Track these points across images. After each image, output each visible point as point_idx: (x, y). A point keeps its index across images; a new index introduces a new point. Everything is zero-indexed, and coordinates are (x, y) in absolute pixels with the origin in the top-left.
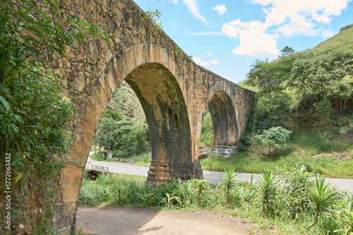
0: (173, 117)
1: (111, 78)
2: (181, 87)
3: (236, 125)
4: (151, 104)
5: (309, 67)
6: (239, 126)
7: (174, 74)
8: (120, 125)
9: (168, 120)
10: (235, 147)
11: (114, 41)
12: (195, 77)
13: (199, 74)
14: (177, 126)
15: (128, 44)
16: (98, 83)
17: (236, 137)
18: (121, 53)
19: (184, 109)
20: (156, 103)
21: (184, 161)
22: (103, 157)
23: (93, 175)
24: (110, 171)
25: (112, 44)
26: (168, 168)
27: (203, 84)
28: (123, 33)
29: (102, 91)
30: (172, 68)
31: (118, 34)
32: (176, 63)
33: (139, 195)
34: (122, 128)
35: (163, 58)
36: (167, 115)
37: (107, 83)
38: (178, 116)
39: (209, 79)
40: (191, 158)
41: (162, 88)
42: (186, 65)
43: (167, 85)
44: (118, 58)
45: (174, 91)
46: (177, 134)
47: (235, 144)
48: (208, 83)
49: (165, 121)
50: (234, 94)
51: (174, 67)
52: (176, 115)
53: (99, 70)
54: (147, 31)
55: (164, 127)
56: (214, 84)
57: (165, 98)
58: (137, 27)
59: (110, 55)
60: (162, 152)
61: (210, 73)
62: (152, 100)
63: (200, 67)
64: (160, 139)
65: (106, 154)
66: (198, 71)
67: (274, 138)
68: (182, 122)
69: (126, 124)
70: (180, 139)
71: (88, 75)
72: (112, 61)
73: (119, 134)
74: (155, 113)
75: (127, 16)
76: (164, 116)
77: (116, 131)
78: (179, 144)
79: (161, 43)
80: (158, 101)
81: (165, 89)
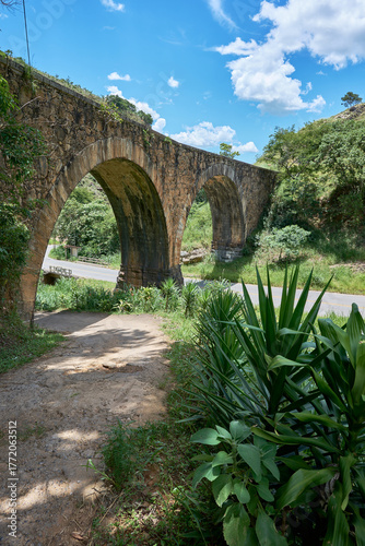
0: (146, 213)
1: (62, 188)
2: (153, 179)
3: (242, 220)
4: (119, 196)
5: (340, 146)
6: (246, 222)
7: (142, 165)
8: (89, 210)
9: (140, 216)
10: (239, 250)
11: (64, 149)
12: (177, 161)
13: (184, 157)
14: (152, 224)
15: (79, 147)
16: (48, 196)
17: (242, 236)
18: (72, 159)
19: (158, 204)
20: (125, 195)
21: (160, 266)
22: (66, 254)
23: (51, 279)
24: (73, 274)
25: (62, 153)
26: (140, 274)
27: (191, 167)
28: (74, 137)
29: (53, 203)
30: (140, 158)
31: (68, 139)
32: (145, 151)
33: (96, 301)
34: (92, 214)
35: (126, 149)
36: (139, 210)
37: (58, 194)
38: (152, 212)
39: (199, 161)
40: (168, 264)
41: (130, 179)
42: (163, 149)
43: (135, 176)
44: (69, 165)
45: (145, 183)
46: (152, 234)
47: (239, 245)
48: (198, 167)
49: (137, 218)
50: (241, 178)
51: (142, 156)
52: (149, 212)
53: (49, 183)
54: (103, 124)
55: (136, 226)
56: (207, 167)
57: (135, 191)
58: (92, 125)
59: (59, 166)
60: (134, 255)
61: (201, 152)
62: (119, 192)
63: (185, 147)
64: (132, 239)
65: (69, 250)
66: (182, 153)
67: (285, 240)
68: (157, 220)
69: (97, 208)
70: (155, 240)
71: (39, 189)
72: (62, 170)
73: (88, 223)
74: (124, 208)
75: (77, 117)
76: (135, 211)
77: (84, 218)
78: (154, 246)
79: (123, 133)
80: (127, 193)
81: (133, 180)
